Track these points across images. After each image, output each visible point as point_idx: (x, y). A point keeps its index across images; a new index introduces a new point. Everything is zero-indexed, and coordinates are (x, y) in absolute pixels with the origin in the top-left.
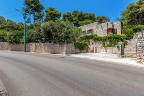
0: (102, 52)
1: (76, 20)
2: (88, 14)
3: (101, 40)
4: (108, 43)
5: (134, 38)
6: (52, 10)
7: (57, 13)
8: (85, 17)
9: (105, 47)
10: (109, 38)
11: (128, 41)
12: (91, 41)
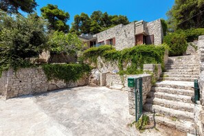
0: (115, 86)
1: (95, 25)
2: (117, 16)
3: (116, 58)
4: (129, 64)
5: (187, 52)
6: (52, 8)
7: (60, 13)
8: (112, 20)
9: (121, 74)
10: (131, 54)
11: (174, 59)
12: (100, 60)
